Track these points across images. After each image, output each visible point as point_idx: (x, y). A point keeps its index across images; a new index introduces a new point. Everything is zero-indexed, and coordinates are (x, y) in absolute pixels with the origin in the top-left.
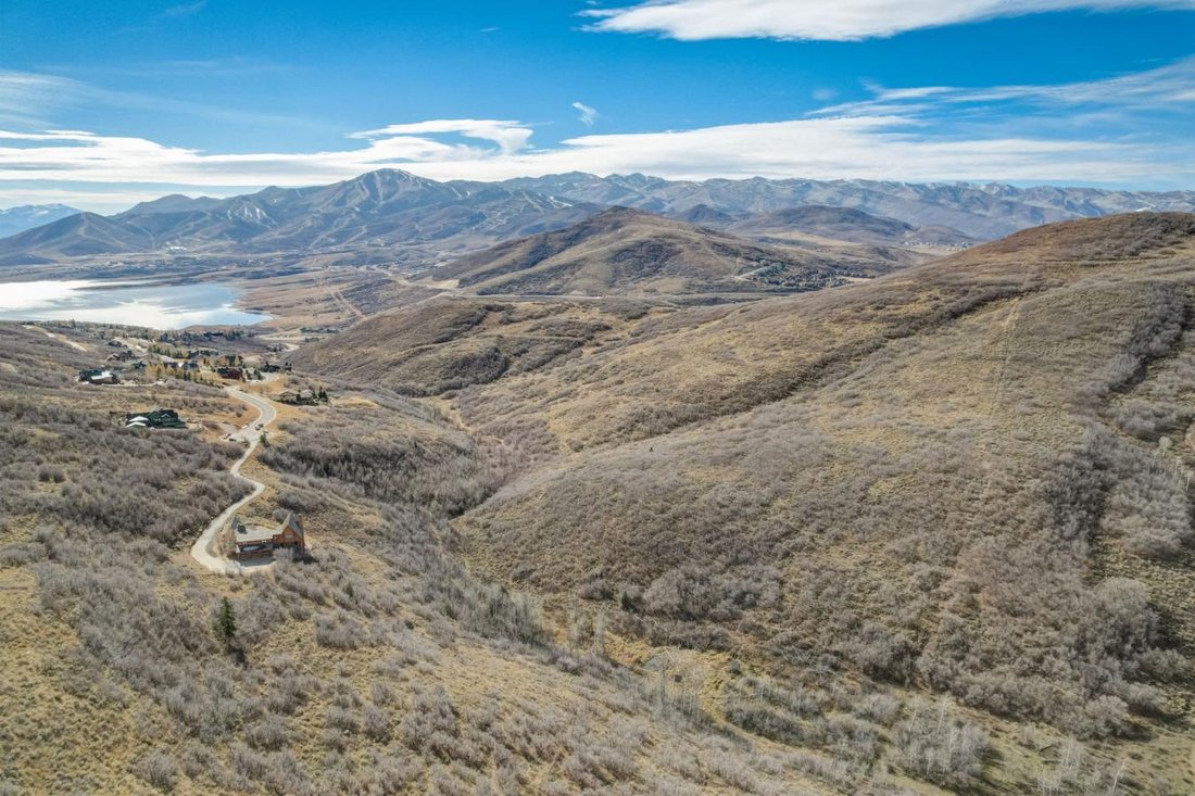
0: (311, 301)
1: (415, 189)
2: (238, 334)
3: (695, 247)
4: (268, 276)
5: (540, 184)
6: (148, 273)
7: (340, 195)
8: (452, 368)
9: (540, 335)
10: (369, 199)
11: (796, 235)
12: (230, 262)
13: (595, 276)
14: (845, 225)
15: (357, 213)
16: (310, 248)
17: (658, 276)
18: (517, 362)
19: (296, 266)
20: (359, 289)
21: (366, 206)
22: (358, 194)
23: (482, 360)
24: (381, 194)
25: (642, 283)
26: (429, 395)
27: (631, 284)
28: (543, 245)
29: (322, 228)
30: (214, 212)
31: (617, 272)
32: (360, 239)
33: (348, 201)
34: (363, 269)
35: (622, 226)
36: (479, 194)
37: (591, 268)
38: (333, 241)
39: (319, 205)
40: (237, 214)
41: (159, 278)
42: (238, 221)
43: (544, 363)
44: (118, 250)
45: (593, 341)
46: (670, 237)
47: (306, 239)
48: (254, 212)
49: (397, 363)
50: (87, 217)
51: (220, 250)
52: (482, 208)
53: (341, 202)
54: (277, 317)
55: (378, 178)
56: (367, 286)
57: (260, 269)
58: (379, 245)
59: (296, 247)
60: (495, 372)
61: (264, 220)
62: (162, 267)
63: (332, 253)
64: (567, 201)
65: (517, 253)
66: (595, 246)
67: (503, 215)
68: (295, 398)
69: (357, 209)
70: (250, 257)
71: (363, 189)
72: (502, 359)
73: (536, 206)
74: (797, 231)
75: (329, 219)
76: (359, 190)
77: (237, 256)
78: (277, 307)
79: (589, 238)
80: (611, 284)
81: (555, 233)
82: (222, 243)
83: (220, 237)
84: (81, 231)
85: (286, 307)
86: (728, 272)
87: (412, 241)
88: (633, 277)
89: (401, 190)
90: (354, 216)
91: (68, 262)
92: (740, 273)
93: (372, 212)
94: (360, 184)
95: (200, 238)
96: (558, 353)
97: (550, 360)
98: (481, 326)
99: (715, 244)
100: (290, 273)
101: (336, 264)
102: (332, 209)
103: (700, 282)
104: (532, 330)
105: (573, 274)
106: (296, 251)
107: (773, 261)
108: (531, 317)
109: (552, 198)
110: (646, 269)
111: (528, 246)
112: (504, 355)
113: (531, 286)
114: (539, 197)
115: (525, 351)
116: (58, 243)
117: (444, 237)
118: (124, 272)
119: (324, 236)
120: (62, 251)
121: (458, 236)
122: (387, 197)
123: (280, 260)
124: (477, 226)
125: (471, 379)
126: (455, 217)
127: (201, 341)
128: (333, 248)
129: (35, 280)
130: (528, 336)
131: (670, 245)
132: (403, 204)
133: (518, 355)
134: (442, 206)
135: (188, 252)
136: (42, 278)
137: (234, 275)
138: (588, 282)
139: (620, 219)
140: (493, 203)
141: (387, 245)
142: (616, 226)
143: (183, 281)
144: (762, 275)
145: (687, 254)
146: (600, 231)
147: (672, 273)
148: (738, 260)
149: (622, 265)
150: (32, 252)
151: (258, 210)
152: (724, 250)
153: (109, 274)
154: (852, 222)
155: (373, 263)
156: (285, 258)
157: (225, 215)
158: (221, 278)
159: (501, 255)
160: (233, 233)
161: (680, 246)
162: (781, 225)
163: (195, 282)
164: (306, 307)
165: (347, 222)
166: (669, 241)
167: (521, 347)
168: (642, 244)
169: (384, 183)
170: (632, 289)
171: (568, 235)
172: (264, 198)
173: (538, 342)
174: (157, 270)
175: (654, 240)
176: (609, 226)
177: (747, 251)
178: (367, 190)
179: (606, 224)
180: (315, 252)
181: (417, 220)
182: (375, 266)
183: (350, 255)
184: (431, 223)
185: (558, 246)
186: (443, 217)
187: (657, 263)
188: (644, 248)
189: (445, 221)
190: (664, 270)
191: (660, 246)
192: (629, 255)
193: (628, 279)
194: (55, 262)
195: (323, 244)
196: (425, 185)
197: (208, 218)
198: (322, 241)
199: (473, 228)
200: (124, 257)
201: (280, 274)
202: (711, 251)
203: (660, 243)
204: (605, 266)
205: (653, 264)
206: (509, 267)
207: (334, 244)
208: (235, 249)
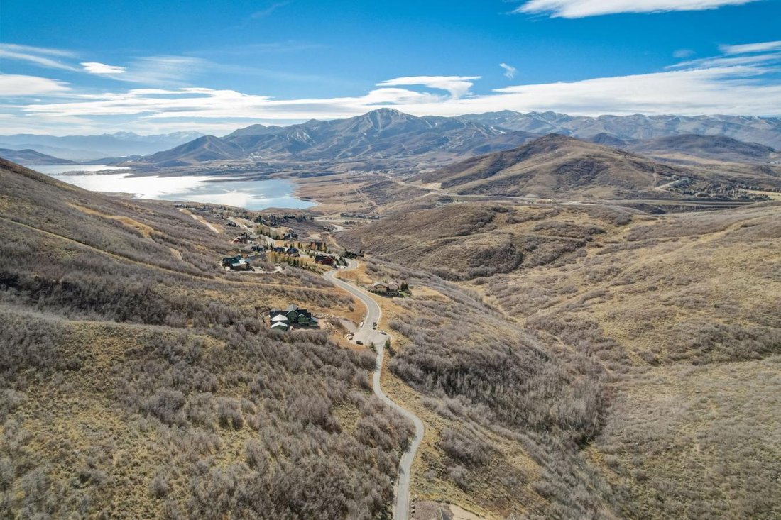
0: (341, 194)
1: (402, 121)
2: (304, 218)
3: (620, 164)
4: (311, 176)
5: (482, 119)
6: (241, 172)
7: (354, 124)
8: (477, 258)
9: (545, 234)
10: (372, 127)
11: (678, 156)
12: (288, 166)
13: (544, 184)
15: (365, 137)
16: (336, 158)
17: (592, 185)
18: (530, 256)
19: (329, 170)
20: (372, 187)
21: (371, 132)
22: (365, 124)
23: (501, 252)
24: (380, 126)
25: (580, 190)
26: (461, 280)
27: (572, 191)
28: (500, 160)
29: (343, 146)
30: (279, 135)
31: (559, 181)
32: (368, 153)
33: (360, 129)
34: (371, 173)
35: (558, 148)
36: (444, 124)
37: (540, 178)
38: (351, 154)
39: (341, 131)
40: (292, 137)
41: (248, 175)
42: (293, 141)
43: (554, 259)
44: (224, 158)
45: (594, 243)
46: (600, 156)
47: (334, 152)
48: (302, 135)
49: (429, 250)
50: (210, 139)
51: (283, 159)
52: (447, 134)
53: (355, 129)
54: (321, 204)
55: (379, 114)
56: (377, 185)
57: (306, 171)
58: (379, 158)
59: (329, 158)
60: (513, 264)
61: (308, 141)
62: (249, 169)
63: (350, 162)
64: (503, 129)
65: (482, 166)
66: (539, 162)
67: (460, 139)
68: (385, 290)
69: (365, 134)
70: (300, 164)
71: (369, 121)
72: (517, 253)
73: (483, 133)
74: (679, 153)
75: (348, 140)
76: (367, 122)
77: (292, 163)
78: (320, 197)
79: (534, 155)
80: (557, 190)
81: (508, 151)
82: (283, 154)
83: (282, 150)
84: (206, 146)
85: (326, 197)
86: (648, 184)
87: (400, 155)
88: (572, 185)
89: (393, 122)
90: (363, 138)
91: (198, 165)
92: (658, 185)
93: (374, 136)
94: (367, 118)
95: (271, 151)
96: (564, 251)
97: (559, 257)
98: (492, 224)
99: (634, 162)
100: (324, 175)
101: (353, 169)
102: (350, 134)
103: (627, 191)
104: (536, 230)
105: (526, 181)
106: (327, 161)
108: (531, 219)
109: (492, 127)
110: (582, 180)
111: (489, 160)
112: (518, 250)
113: (496, 189)
114: (484, 127)
115: (534, 248)
116: (193, 153)
117: (421, 153)
118: (228, 171)
119: (345, 151)
120: (195, 158)
121: (430, 152)
122: (384, 126)
123: (318, 166)
124: (443, 146)
125: (494, 268)
126: (428, 140)
127: (282, 222)
128: (350, 159)
129: (181, 175)
130: (534, 235)
131: (599, 162)
132: (395, 131)
133: (529, 250)
134: (420, 133)
135: (264, 160)
136: (185, 175)
137: (291, 175)
138: (539, 188)
139: (556, 142)
140: (454, 131)
141: (384, 157)
142: (553, 148)
143: (261, 178)
145: (614, 170)
146: (541, 151)
147: (603, 183)
148: (655, 175)
149: (563, 176)
150: (181, 159)
151: (305, 134)
152: (642, 166)
153: (220, 172)
155: (377, 169)
156: (321, 164)
157: (285, 137)
158: (283, 177)
159: (469, 167)
160: (290, 149)
161: (608, 163)
162: (666, 149)
163: (268, 179)
164: (338, 198)
165: (358, 142)
166: (598, 159)
167: (532, 244)
168: (577, 161)
169: (382, 117)
170: (574, 194)
171: (517, 153)
172: (308, 126)
173: (544, 240)
174: (246, 171)
175: (586, 158)
176: (547, 148)
177: (659, 168)
178: (372, 122)
179: (545, 146)
180: (339, 161)
181: (404, 141)
182: (378, 172)
183: (362, 164)
184: (413, 143)
185: (510, 161)
186: (421, 139)
187: (590, 175)
188: (579, 164)
189: (422, 142)
190: (596, 181)
191: (592, 163)
192: (568, 169)
193: (569, 187)
194: (191, 164)
195: (344, 156)
196: (408, 118)
197: (275, 139)
198: (344, 154)
199: (441, 147)
200: (227, 162)
201: (319, 175)
202: (632, 168)
203: (592, 161)
204: (550, 176)
205: (587, 176)
206: (476, 175)
207: (351, 157)
208: (291, 158)
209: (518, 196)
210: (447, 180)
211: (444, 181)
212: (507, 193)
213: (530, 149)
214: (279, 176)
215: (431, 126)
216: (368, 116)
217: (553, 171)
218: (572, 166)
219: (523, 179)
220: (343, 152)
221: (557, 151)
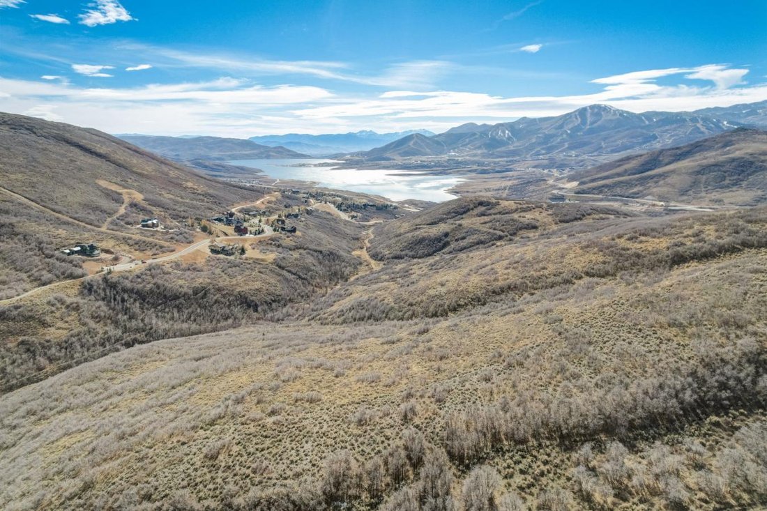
0: (488, 190)
1: (614, 118)
4: (489, 173)
6: (428, 167)
7: (560, 122)
8: (412, 243)
9: (485, 227)
10: (579, 125)
12: (474, 163)
13: (673, 186)
15: (568, 134)
16: (527, 156)
17: (734, 189)
18: (452, 246)
19: (509, 167)
21: (575, 129)
22: (572, 121)
24: (588, 122)
25: (714, 194)
27: (703, 194)
29: (539, 144)
30: (481, 133)
31: (695, 184)
32: (562, 151)
33: (565, 126)
35: (732, 145)
36: (661, 120)
37: (673, 179)
38: (543, 152)
39: (545, 129)
40: (494, 134)
41: (432, 170)
42: (493, 139)
44: (426, 154)
45: (512, 237)
47: (528, 150)
48: (504, 132)
50: (417, 136)
51: (475, 155)
52: (656, 132)
53: (561, 127)
55: (589, 111)
57: (487, 168)
58: (570, 156)
59: (520, 155)
60: (431, 251)
61: (509, 138)
62: (438, 164)
63: (538, 160)
64: (738, 124)
65: (631, 165)
67: (671, 136)
69: (569, 132)
70: (487, 160)
71: (577, 118)
72: (443, 242)
75: (548, 138)
76: (574, 119)
77: (481, 160)
80: (684, 192)
81: (670, 149)
82: (479, 152)
83: (479, 148)
84: (411, 143)
87: (595, 154)
89: (603, 119)
90: (565, 136)
91: (399, 160)
93: (579, 134)
94: (575, 115)
95: (469, 148)
96: (480, 243)
98: (464, 216)
100: (504, 171)
101: (534, 167)
102: (553, 132)
104: (486, 223)
105: (656, 182)
106: (516, 158)
108: (499, 213)
109: (725, 123)
110: (727, 182)
111: (641, 160)
112: (448, 239)
113: (619, 189)
114: (712, 123)
115: (464, 238)
116: (399, 150)
119: (539, 149)
120: (399, 154)
122: (592, 123)
123: (504, 163)
125: (412, 253)
126: (632, 138)
128: (541, 157)
130: (477, 227)
131: (762, 161)
132: (602, 128)
133: (457, 240)
134: (627, 129)
135: (458, 157)
136: (379, 169)
137: (470, 171)
138: (665, 189)
140: (667, 128)
141: (576, 156)
142: (727, 145)
147: (751, 186)
149: (703, 178)
150: (387, 155)
151: (507, 132)
156: (507, 162)
157: (487, 135)
158: (462, 173)
159: (619, 166)
160: (488, 146)
163: (447, 174)
165: (559, 140)
166: (763, 158)
167: (465, 234)
168: (733, 160)
169: (592, 114)
170: (700, 198)
171: (679, 152)
172: (511, 126)
173: (479, 232)
174: (435, 166)
175: (748, 157)
176: (719, 145)
178: (579, 120)
179: (717, 143)
180: (528, 158)
181: (605, 139)
183: (546, 162)
184: (613, 142)
185: (666, 161)
186: (624, 137)
187: (740, 177)
188: (734, 164)
189: (625, 140)
190: (744, 183)
191: (752, 163)
192: (716, 169)
193: (703, 189)
194: (394, 160)
195: (538, 154)
196: (621, 115)
197: (477, 136)
198: (537, 152)
200: (424, 158)
201: (497, 172)
203: (753, 160)
204: (687, 177)
205: (735, 177)
206: (619, 175)
207: (543, 154)
208: (483, 155)
209: (637, 198)
210: (588, 178)
211: (584, 180)
212: (627, 194)
213: (697, 147)
214: (458, 171)
215: (647, 122)
216: (577, 113)
217: (694, 172)
218: (722, 166)
219: (655, 179)
220: (536, 150)
221: (728, 148)
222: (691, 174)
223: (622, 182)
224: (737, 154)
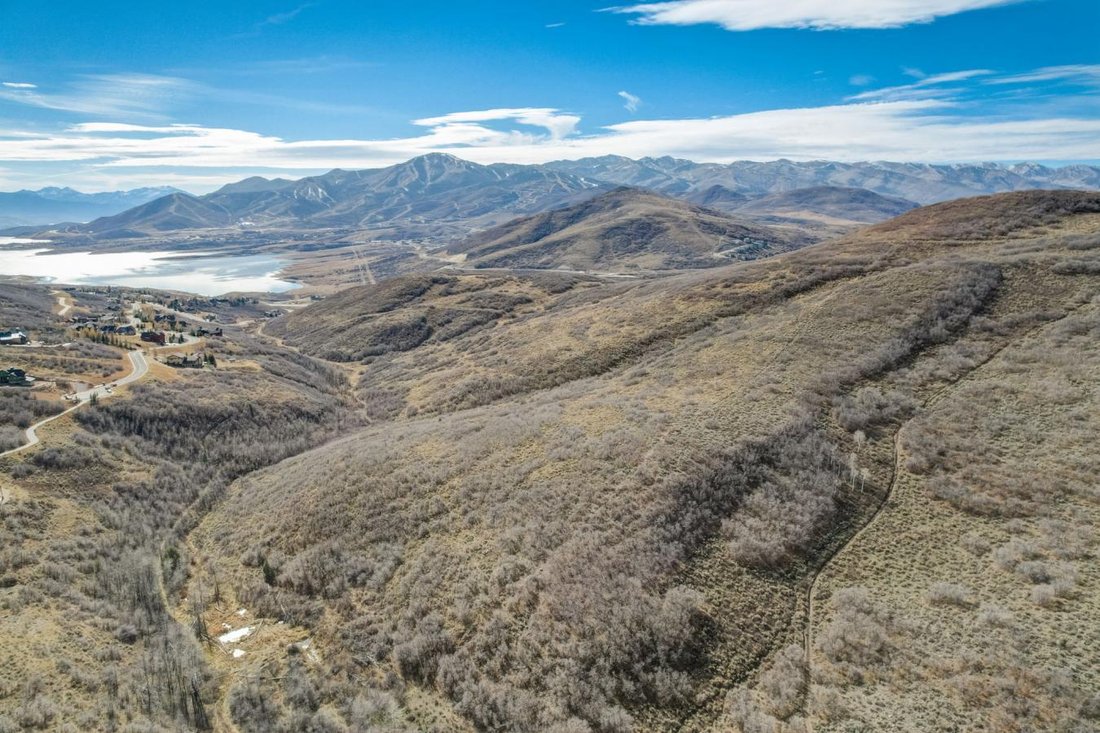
0: (340, 272)
1: (460, 171)
2: (243, 301)
3: (682, 225)
4: (317, 249)
6: (218, 245)
7: (392, 176)
8: (381, 335)
9: (469, 307)
10: (417, 180)
11: (804, 215)
12: (288, 236)
13: (584, 252)
14: (854, 205)
15: (406, 193)
16: (360, 224)
17: (642, 252)
18: (440, 331)
19: (343, 240)
20: (384, 261)
21: (414, 186)
22: (408, 176)
23: (408, 328)
24: (428, 176)
25: (626, 259)
26: (353, 361)
27: (616, 260)
28: (548, 222)
29: (372, 207)
30: (282, 192)
31: (604, 249)
32: (406, 216)
33: (399, 182)
34: (399, 243)
35: (622, 205)
36: (515, 175)
37: (580, 245)
38: (381, 217)
39: (373, 186)
40: (302, 194)
41: (226, 249)
42: (302, 200)
43: (460, 333)
44: (199, 226)
46: (662, 215)
47: (352, 218)
48: (316, 191)
50: (179, 196)
51: (283, 225)
52: (516, 189)
53: (394, 183)
54: (307, 285)
55: (427, 161)
56: (392, 259)
57: (311, 242)
58: (419, 222)
59: (350, 223)
60: (416, 341)
61: (325, 199)
62: (231, 240)
63: (379, 228)
64: (596, 182)
65: (523, 230)
66: (593, 224)
67: (533, 195)
68: (181, 362)
69: (406, 190)
70: (306, 232)
71: (413, 172)
72: (426, 328)
73: (565, 187)
74: (806, 211)
75: (381, 198)
76: (410, 173)
77: (296, 231)
78: (311, 276)
79: (590, 216)
80: (597, 260)
81: (561, 211)
82: (286, 219)
83: (285, 213)
84: (172, 209)
85: (318, 276)
86: (710, 248)
87: (450, 218)
88: (619, 253)
89: (446, 174)
90: (402, 195)
91: (158, 236)
92: (720, 250)
93: (419, 192)
94: (410, 167)
95: (269, 214)
96: (476, 324)
97: (467, 330)
98: (423, 297)
99: (703, 223)
100: (337, 247)
101: (378, 238)
102: (384, 189)
103: (680, 258)
104: (463, 302)
105: (564, 249)
106: (346, 227)
107: (756, 239)
108: (469, 290)
109: (582, 179)
110: (633, 246)
111: (534, 223)
112: (429, 324)
113: (525, 260)
114: (570, 179)
115: (449, 322)
116: (153, 220)
117: (478, 215)
118: (198, 244)
119: (373, 214)
120: (155, 226)
121: (490, 213)
122: (434, 178)
123: (332, 235)
124: (510, 205)
125: (392, 346)
126: (491, 196)
127: (206, 306)
128: (380, 224)
130: (456, 307)
131: (659, 223)
132: (448, 185)
133: (441, 325)
134: (480, 187)
135: (256, 228)
136: (133, 250)
137: (288, 248)
138: (576, 257)
139: (620, 198)
140: (526, 184)
141: (426, 221)
142: (616, 205)
143: (243, 253)
144: (741, 252)
145: (673, 232)
146: (600, 209)
147: (656, 250)
148: (722, 238)
149: (610, 242)
150: (133, 227)
151: (320, 190)
152: (710, 228)
153: (186, 246)
154: (862, 202)
155: (409, 238)
156: (336, 233)
157: (291, 195)
158: (277, 250)
159: (508, 232)
160: (297, 211)
161: (668, 224)
162: (792, 205)
164: (334, 277)
165: (396, 201)
166: (658, 219)
167: (447, 318)
168: (632, 222)
169: (432, 166)
170: (616, 264)
171: (570, 213)
172: (327, 179)
173: (464, 312)
174: (227, 243)
175: (644, 218)
176: (609, 205)
177: (733, 229)
178: (416, 173)
179: (607, 203)
180: (364, 227)
181: (456, 199)
182: (410, 241)
183: (392, 231)
184: (469, 202)
185: (561, 223)
186: (479, 196)
187: (644, 240)
188: (634, 226)
189: (482, 200)
190: (649, 246)
191: (649, 224)
192: (619, 232)
193: (614, 255)
194: (147, 235)
195: (373, 221)
196: (468, 167)
197: (276, 197)
198: (372, 217)
199: (506, 207)
200: (202, 231)
201: (328, 247)
202: (697, 230)
203: (650, 221)
204: (592, 241)
205: (639, 240)
206: (513, 243)
207: (381, 221)
208: (295, 225)
209: (550, 268)
210: (475, 250)
211: (472, 251)
212: (537, 265)
213: (587, 208)
214: (270, 249)
215: (499, 178)
216: (412, 164)
217: (599, 236)
218: (624, 229)
219: (562, 246)
220: (370, 215)
221: (619, 209)
222: (597, 238)
223: (525, 251)
224: (632, 215)
